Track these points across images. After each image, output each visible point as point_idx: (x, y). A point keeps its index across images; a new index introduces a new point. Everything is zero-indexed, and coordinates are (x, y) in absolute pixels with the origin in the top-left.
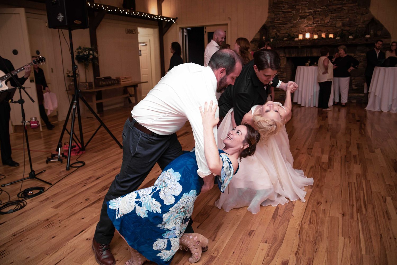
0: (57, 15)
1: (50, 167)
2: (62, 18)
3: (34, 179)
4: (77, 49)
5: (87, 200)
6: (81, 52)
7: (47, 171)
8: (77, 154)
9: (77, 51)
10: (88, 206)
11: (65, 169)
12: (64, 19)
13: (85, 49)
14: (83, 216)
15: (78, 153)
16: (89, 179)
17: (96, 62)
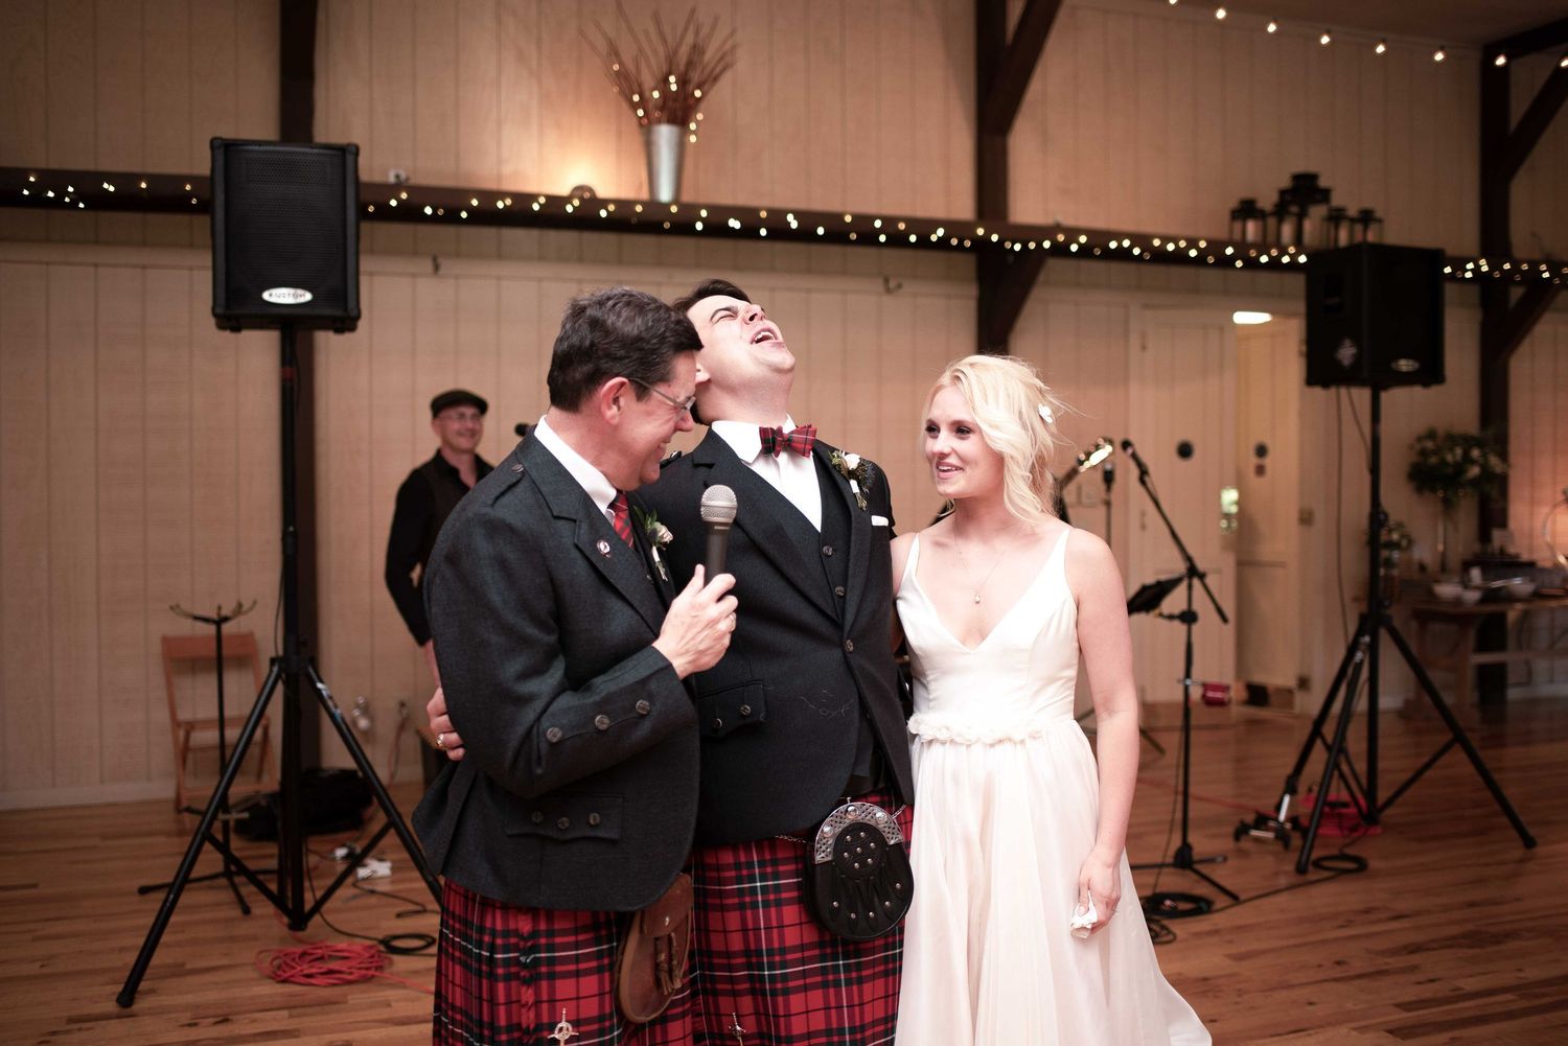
0: (1337, 345)
1: (1242, 854)
2: (1354, 355)
3: (1188, 872)
4: (1420, 439)
5: (1338, 963)
6: (1436, 452)
7: (1232, 862)
8: (1346, 832)
9: (1418, 447)
10: (1336, 980)
11: (1290, 867)
12: (1358, 358)
13: (1452, 440)
14: (1314, 1000)
15: (1353, 829)
16: (1367, 911)
17: (1494, 493)
